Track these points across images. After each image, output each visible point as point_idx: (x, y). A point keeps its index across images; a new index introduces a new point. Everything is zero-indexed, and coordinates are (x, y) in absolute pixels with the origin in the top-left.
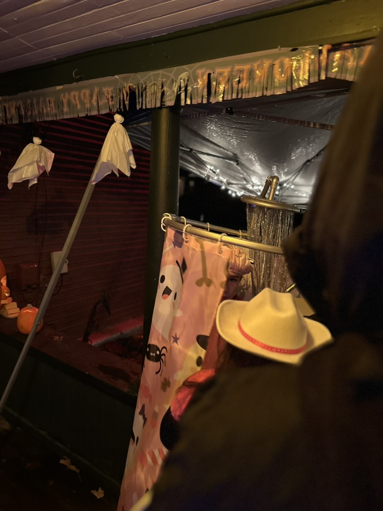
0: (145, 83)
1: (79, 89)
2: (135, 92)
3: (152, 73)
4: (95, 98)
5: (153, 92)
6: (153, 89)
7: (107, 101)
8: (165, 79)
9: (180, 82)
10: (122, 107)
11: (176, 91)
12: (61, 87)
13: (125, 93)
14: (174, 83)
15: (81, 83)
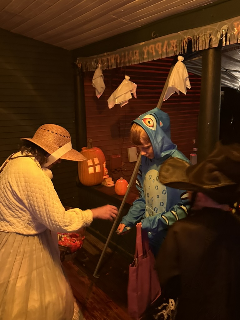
0: (199, 35)
1: (155, 43)
2: (191, 41)
3: (203, 28)
4: (165, 47)
5: (203, 40)
6: (204, 38)
7: (173, 48)
8: (212, 31)
9: (223, 31)
10: (182, 51)
11: (219, 38)
12: (143, 43)
13: (185, 42)
14: (218, 32)
15: (156, 39)
